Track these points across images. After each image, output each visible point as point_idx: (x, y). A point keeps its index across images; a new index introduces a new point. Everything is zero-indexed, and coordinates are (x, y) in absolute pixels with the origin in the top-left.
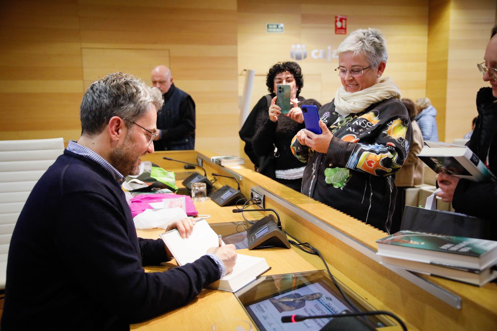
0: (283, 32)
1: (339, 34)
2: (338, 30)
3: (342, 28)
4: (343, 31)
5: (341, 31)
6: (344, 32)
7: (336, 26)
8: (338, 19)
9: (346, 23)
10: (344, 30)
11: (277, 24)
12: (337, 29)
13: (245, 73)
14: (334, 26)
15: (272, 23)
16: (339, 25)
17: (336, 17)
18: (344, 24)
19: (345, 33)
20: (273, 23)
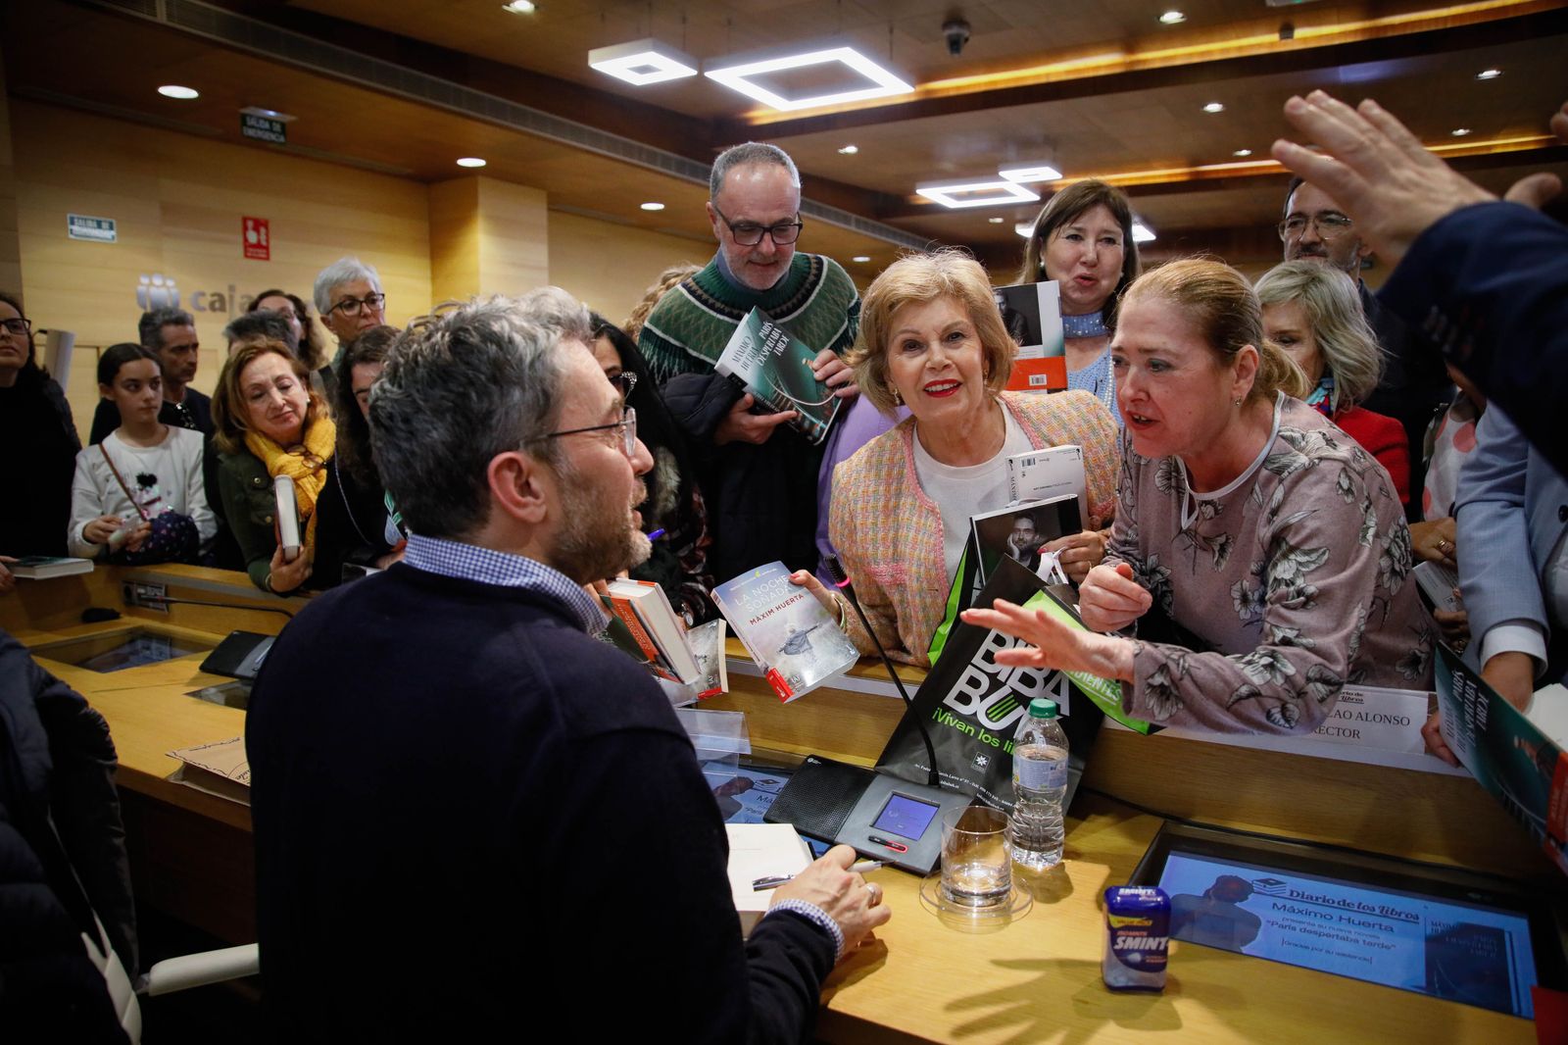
0: (115, 241)
1: (252, 257)
2: (251, 250)
3: (258, 245)
4: (262, 253)
5: (257, 253)
6: (264, 256)
7: (246, 240)
8: (250, 224)
9: (267, 235)
10: (264, 251)
11: (99, 219)
12: (247, 245)
13: (44, 337)
14: (240, 239)
15: (82, 216)
16: (252, 237)
17: (245, 220)
18: (263, 237)
19: (267, 258)
20: (85, 217)
